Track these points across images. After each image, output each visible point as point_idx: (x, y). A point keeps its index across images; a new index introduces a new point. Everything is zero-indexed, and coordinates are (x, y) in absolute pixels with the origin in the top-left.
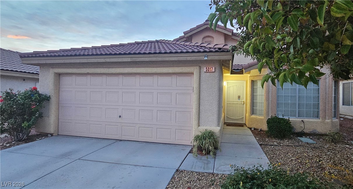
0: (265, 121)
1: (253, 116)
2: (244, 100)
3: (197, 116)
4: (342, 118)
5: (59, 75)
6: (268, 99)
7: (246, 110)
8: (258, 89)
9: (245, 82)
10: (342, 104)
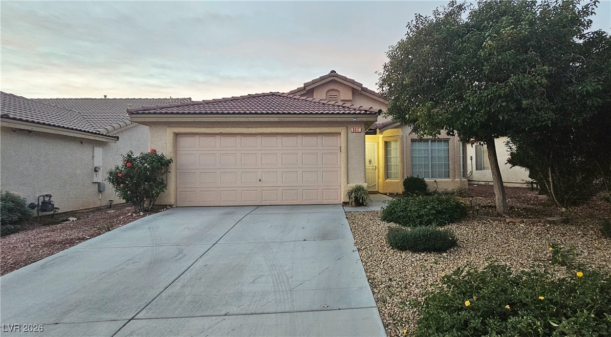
0: (401, 184)
1: (388, 180)
2: (376, 164)
3: (346, 174)
4: (476, 184)
5: (177, 135)
6: (402, 161)
7: (379, 176)
8: (392, 150)
9: (376, 144)
10: (475, 169)
